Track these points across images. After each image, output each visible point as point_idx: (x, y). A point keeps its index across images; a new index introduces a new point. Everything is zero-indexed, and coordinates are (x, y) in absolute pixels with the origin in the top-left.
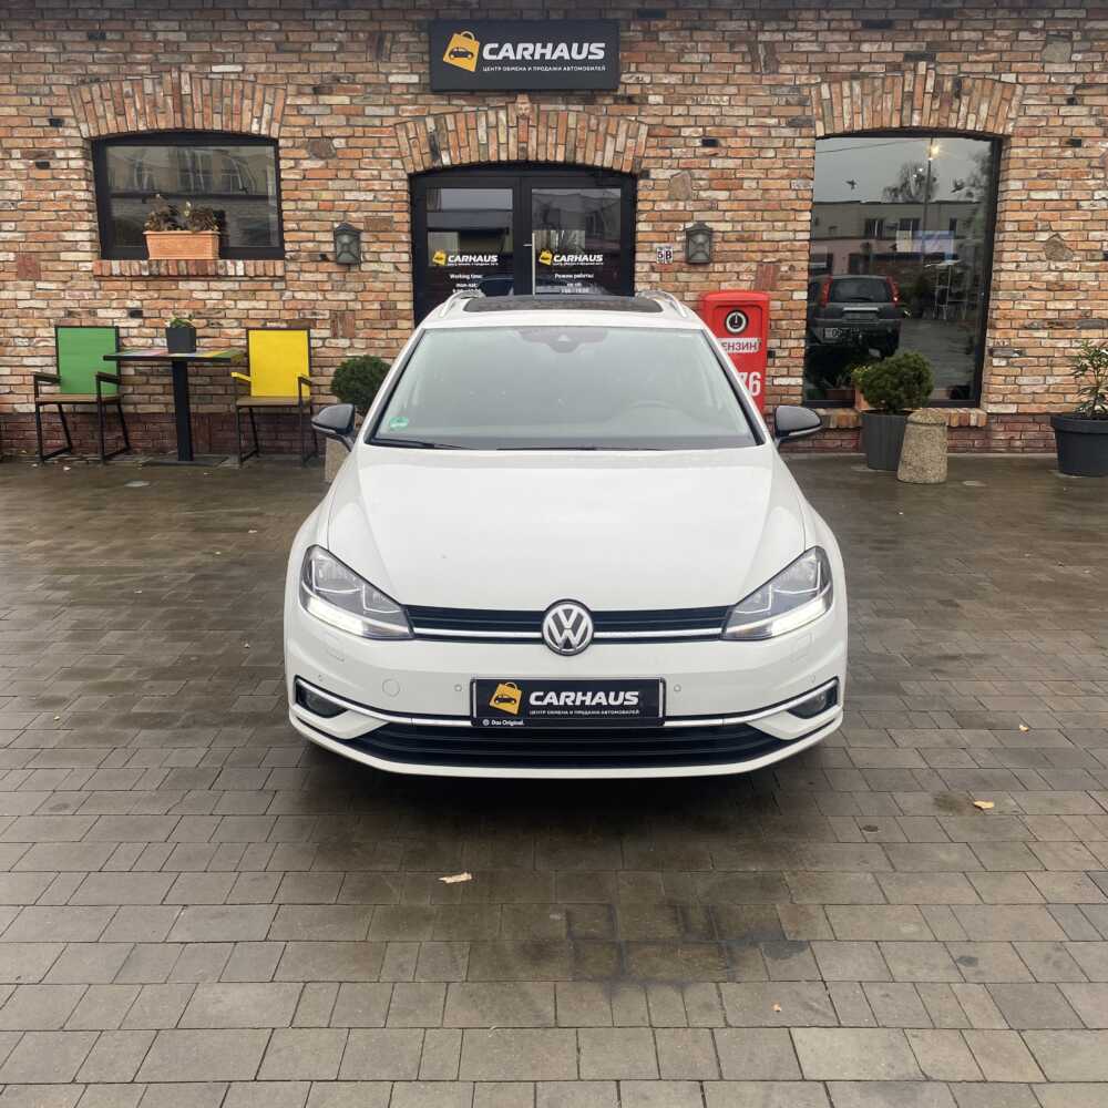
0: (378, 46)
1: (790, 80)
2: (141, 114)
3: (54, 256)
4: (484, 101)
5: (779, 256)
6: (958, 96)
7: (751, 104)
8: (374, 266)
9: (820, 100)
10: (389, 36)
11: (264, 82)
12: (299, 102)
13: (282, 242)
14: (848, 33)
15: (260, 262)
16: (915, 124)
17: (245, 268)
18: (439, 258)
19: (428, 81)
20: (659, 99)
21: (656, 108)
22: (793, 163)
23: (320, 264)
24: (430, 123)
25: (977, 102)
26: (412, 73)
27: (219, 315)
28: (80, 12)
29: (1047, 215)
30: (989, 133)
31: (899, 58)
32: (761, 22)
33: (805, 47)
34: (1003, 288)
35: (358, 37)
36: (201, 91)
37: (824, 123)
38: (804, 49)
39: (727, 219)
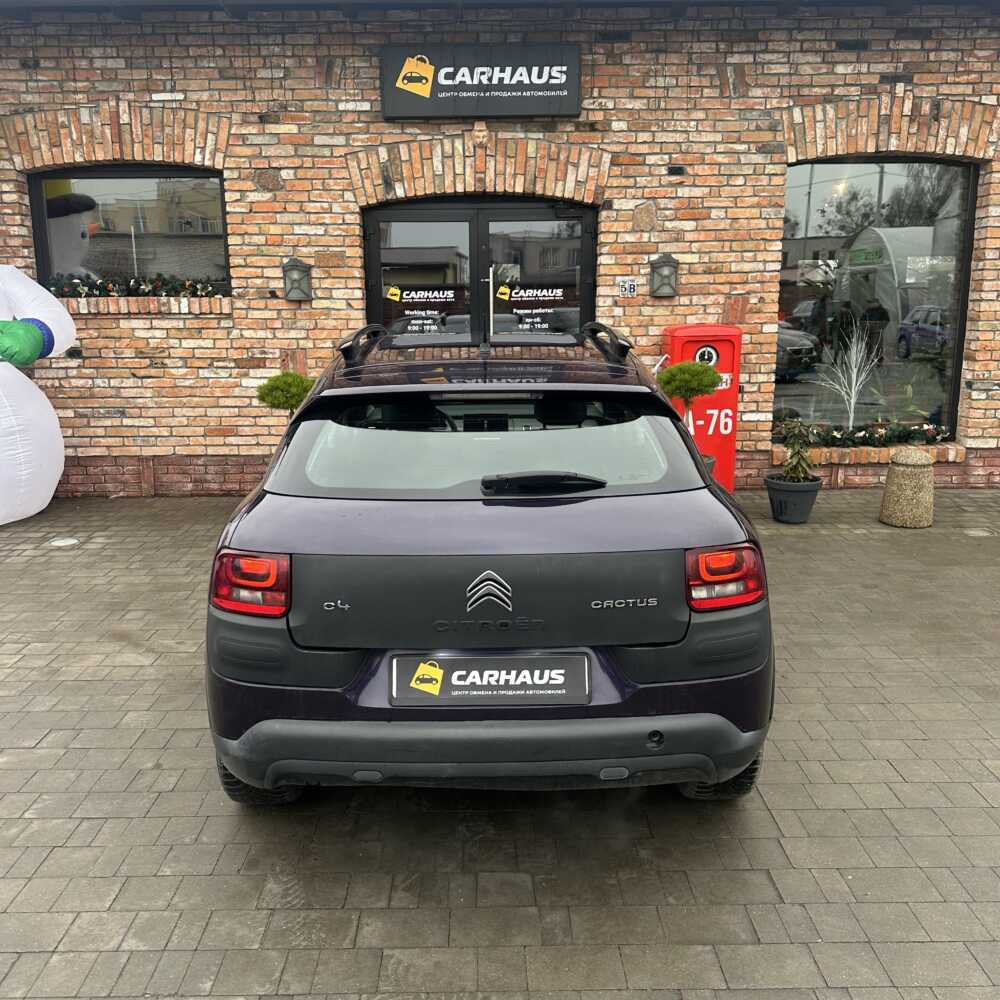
0: (326, 72)
1: (761, 104)
2: (77, 144)
4: (439, 130)
5: (748, 287)
6: (937, 120)
7: (720, 129)
8: (325, 304)
9: (792, 125)
10: (339, 61)
11: (207, 110)
12: (244, 132)
13: (229, 278)
14: (821, 55)
15: (205, 300)
16: (893, 149)
17: (189, 305)
18: (393, 293)
19: (378, 109)
20: (623, 125)
21: (620, 134)
22: (763, 191)
23: (268, 301)
24: (383, 153)
25: (957, 125)
26: (363, 100)
27: (163, 355)
28: (12, 38)
30: (969, 158)
31: (875, 80)
32: (731, 43)
33: (776, 69)
34: (981, 314)
35: (306, 62)
36: (141, 121)
37: (796, 149)
38: (775, 71)
39: (694, 250)
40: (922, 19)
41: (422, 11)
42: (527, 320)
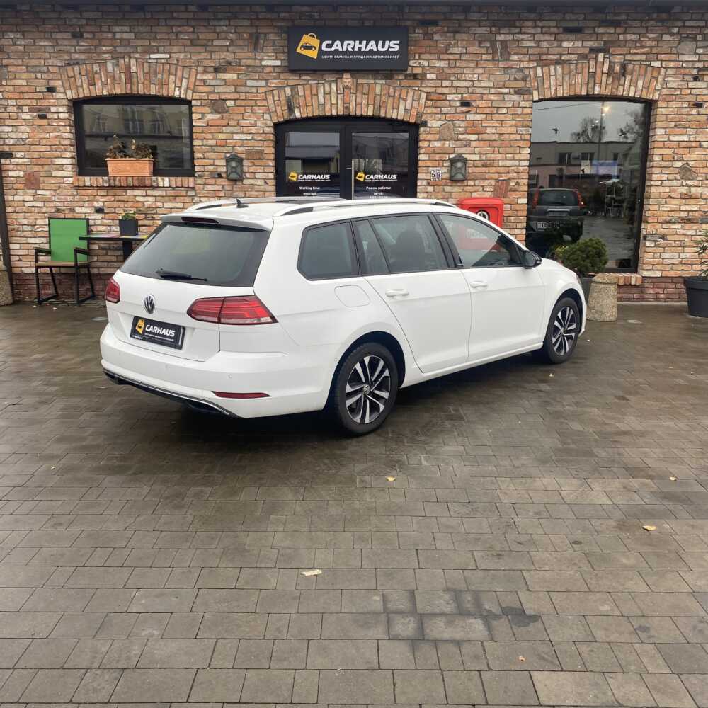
0: (255, 43)
1: (517, 64)
2: (105, 84)
3: (50, 175)
4: (322, 77)
5: (509, 176)
6: (624, 75)
7: (492, 80)
8: (252, 181)
9: (536, 77)
10: (262, 36)
11: (183, 64)
12: (204, 77)
13: (193, 166)
14: (554, 36)
15: (179, 179)
16: (596, 93)
17: (169, 182)
18: (294, 176)
19: (286, 64)
21: (431, 82)
22: (518, 117)
23: (217, 180)
24: (288, 90)
25: (636, 79)
26: (277, 59)
27: (153, 212)
28: (67, 19)
29: (681, 151)
30: (644, 99)
31: (587, 52)
32: (499, 28)
33: (526, 44)
34: (652, 197)
35: (243, 36)
36: (143, 70)
37: (539, 92)
39: (476, 152)
40: (616, 14)
41: (313, 7)
42: (376, 194)
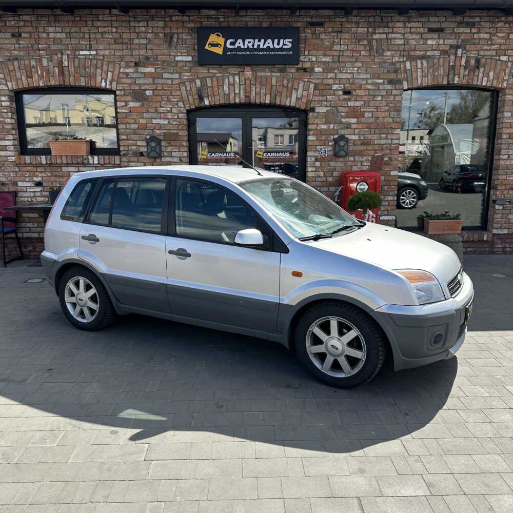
0: (169, 39)
1: (390, 59)
2: (41, 77)
4: (227, 71)
5: (383, 153)
6: (478, 68)
7: (369, 72)
8: (168, 159)
9: (405, 70)
10: (176, 36)
11: (108, 60)
12: (127, 71)
13: (119, 145)
14: (420, 35)
15: (107, 157)
16: (456, 83)
17: (98, 160)
18: (204, 154)
19: (196, 59)
21: (319, 74)
22: (391, 104)
23: (139, 158)
24: (198, 82)
25: (488, 71)
26: (188, 55)
28: (7, 22)
30: (494, 87)
31: (448, 49)
32: (375, 28)
33: (397, 42)
34: (500, 167)
35: (159, 35)
36: (74, 64)
37: (408, 82)
38: (397, 43)
39: (356, 133)
40: (470, 17)
41: (219, 11)
42: (273, 168)
